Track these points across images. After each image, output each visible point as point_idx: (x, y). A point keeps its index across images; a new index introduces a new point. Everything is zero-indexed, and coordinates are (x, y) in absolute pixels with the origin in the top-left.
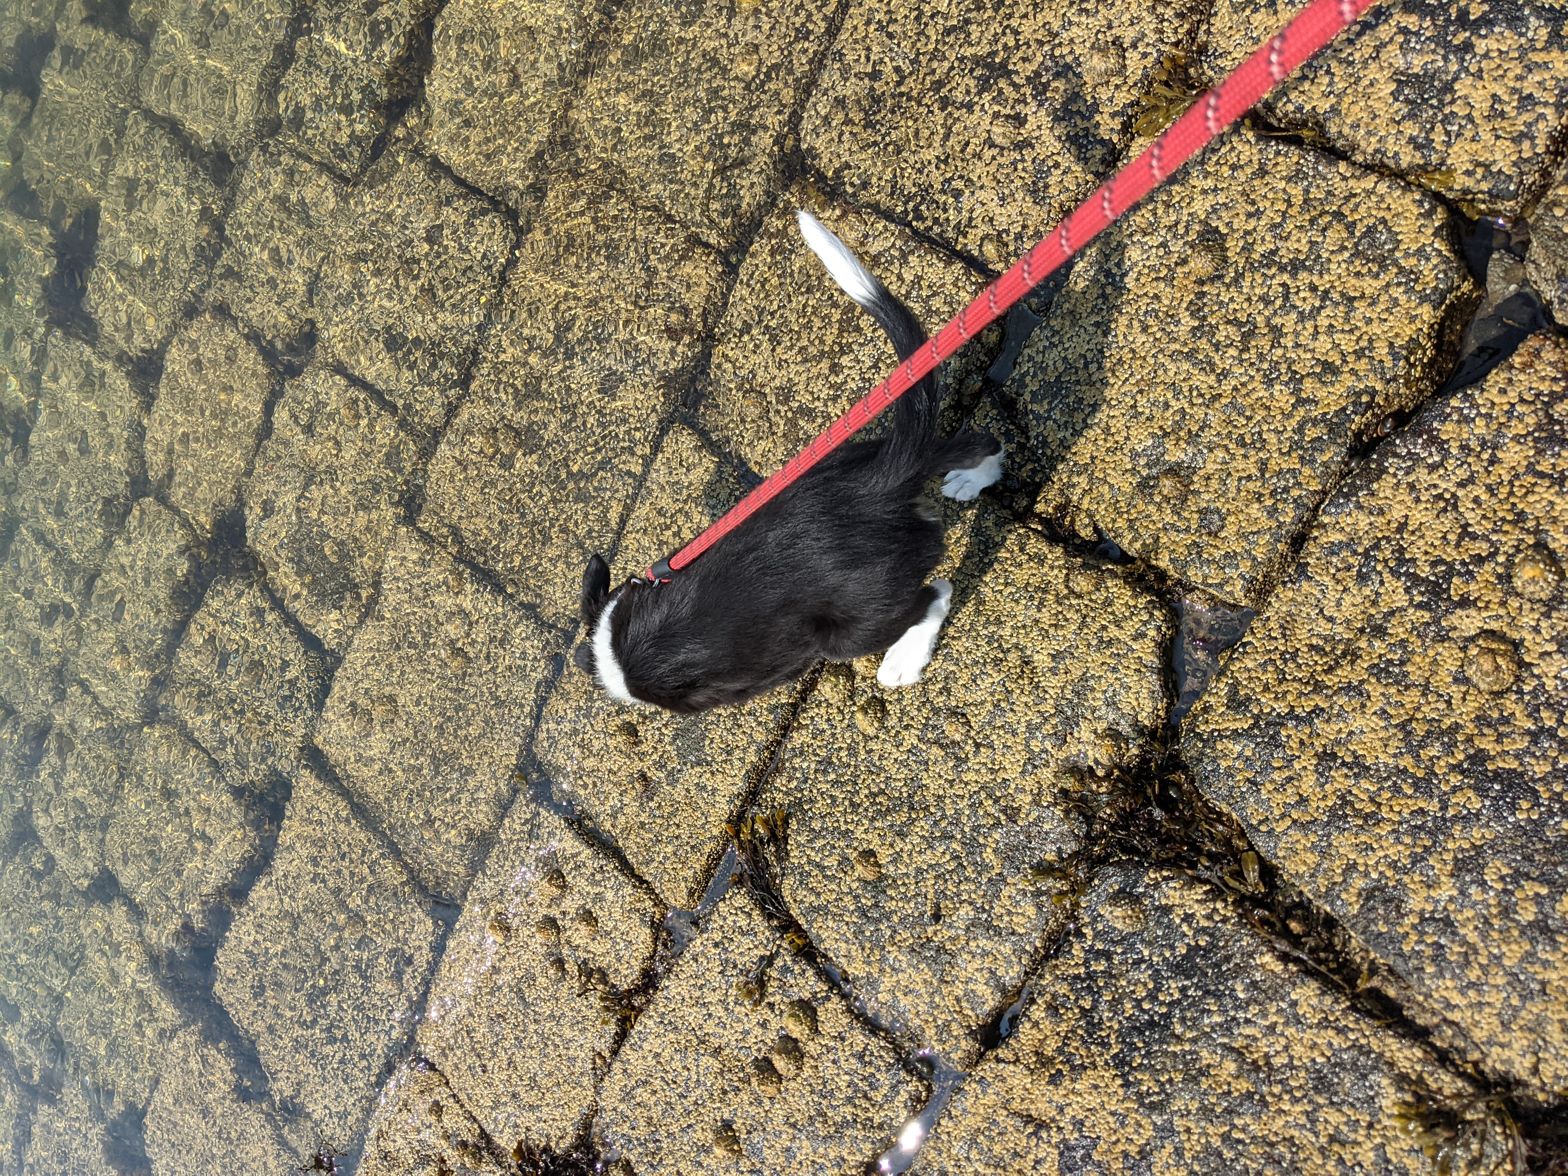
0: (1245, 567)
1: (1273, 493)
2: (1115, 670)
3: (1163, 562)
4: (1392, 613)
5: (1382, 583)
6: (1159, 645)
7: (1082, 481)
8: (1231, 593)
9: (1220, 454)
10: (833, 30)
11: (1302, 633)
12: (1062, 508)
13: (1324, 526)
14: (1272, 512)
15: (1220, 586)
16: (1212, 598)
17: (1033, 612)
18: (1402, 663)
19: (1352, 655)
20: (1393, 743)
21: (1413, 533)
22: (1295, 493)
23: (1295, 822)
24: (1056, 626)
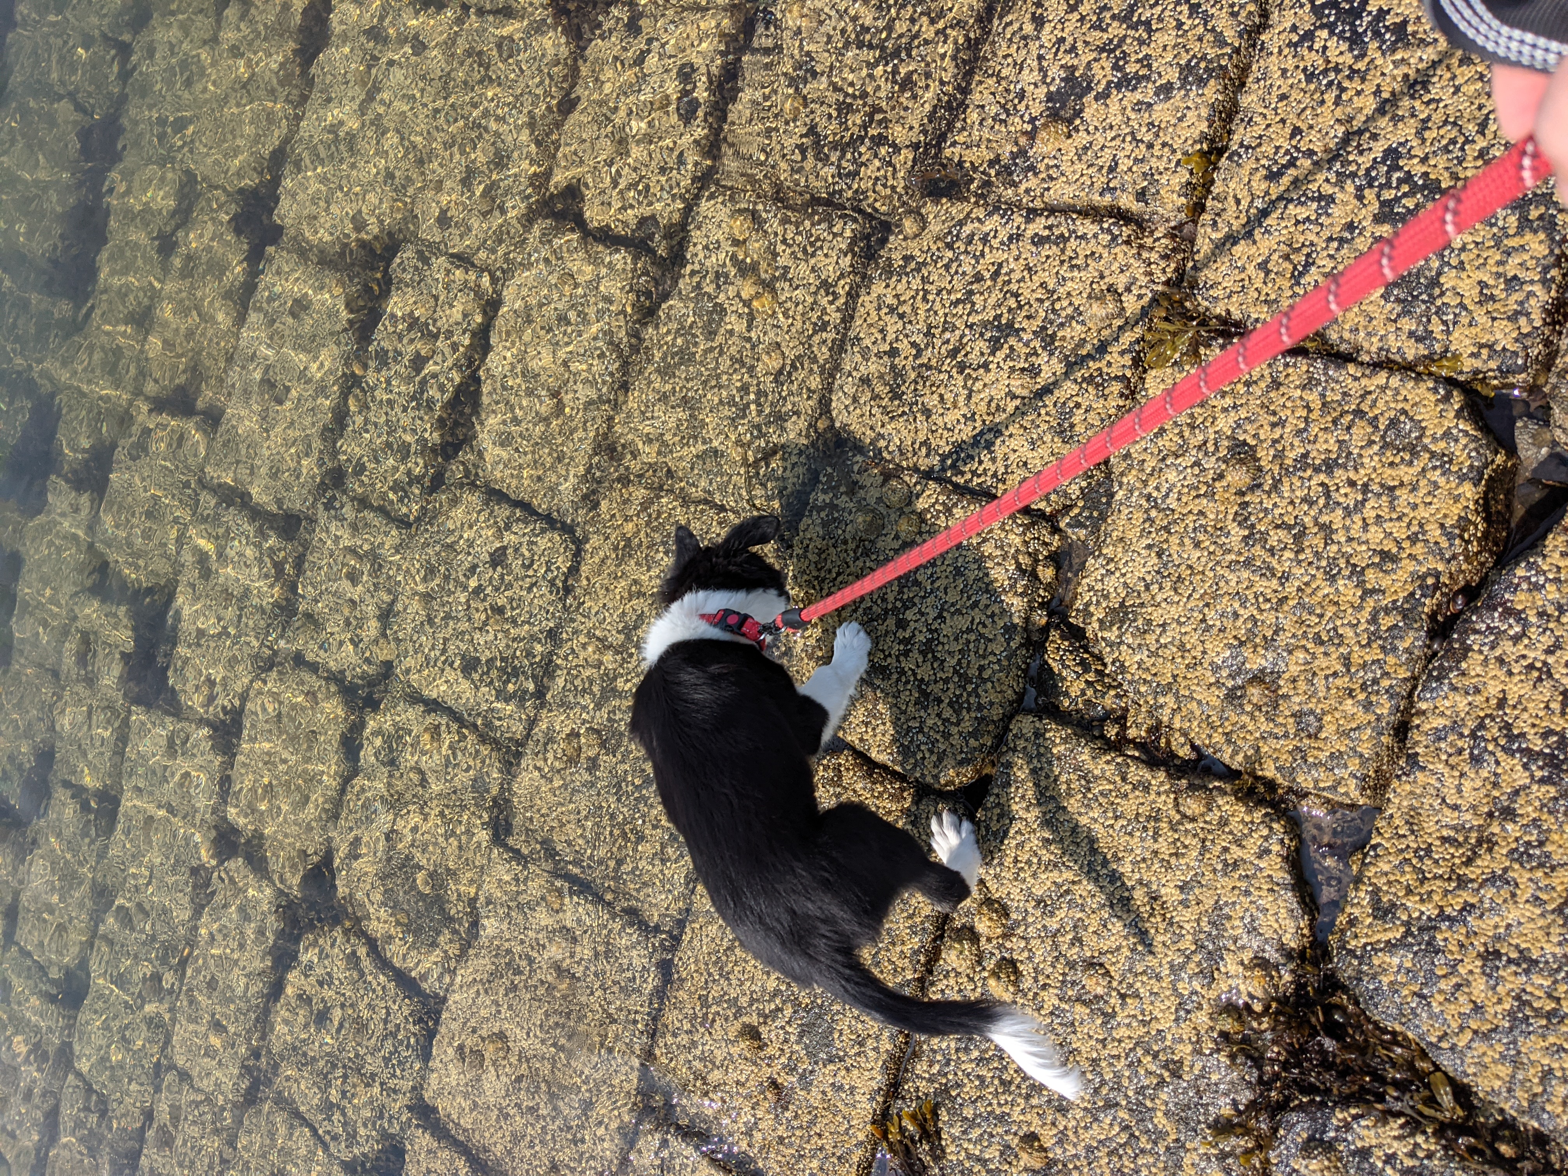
0: (1354, 765)
1: (1364, 687)
2: (1247, 893)
3: (1269, 771)
4: (1516, 793)
5: (1497, 763)
6: (1286, 859)
7: (1169, 701)
8: (1346, 794)
9: (1301, 655)
11: (1430, 826)
12: (1155, 729)
13: (1424, 713)
14: (1368, 706)
15: (1334, 788)
16: (1328, 801)
17: (1149, 842)
18: (1541, 844)
19: (1488, 843)
20: (1555, 930)
21: (1514, 707)
22: (1385, 683)
23: (1475, 1032)
24: (1176, 855)
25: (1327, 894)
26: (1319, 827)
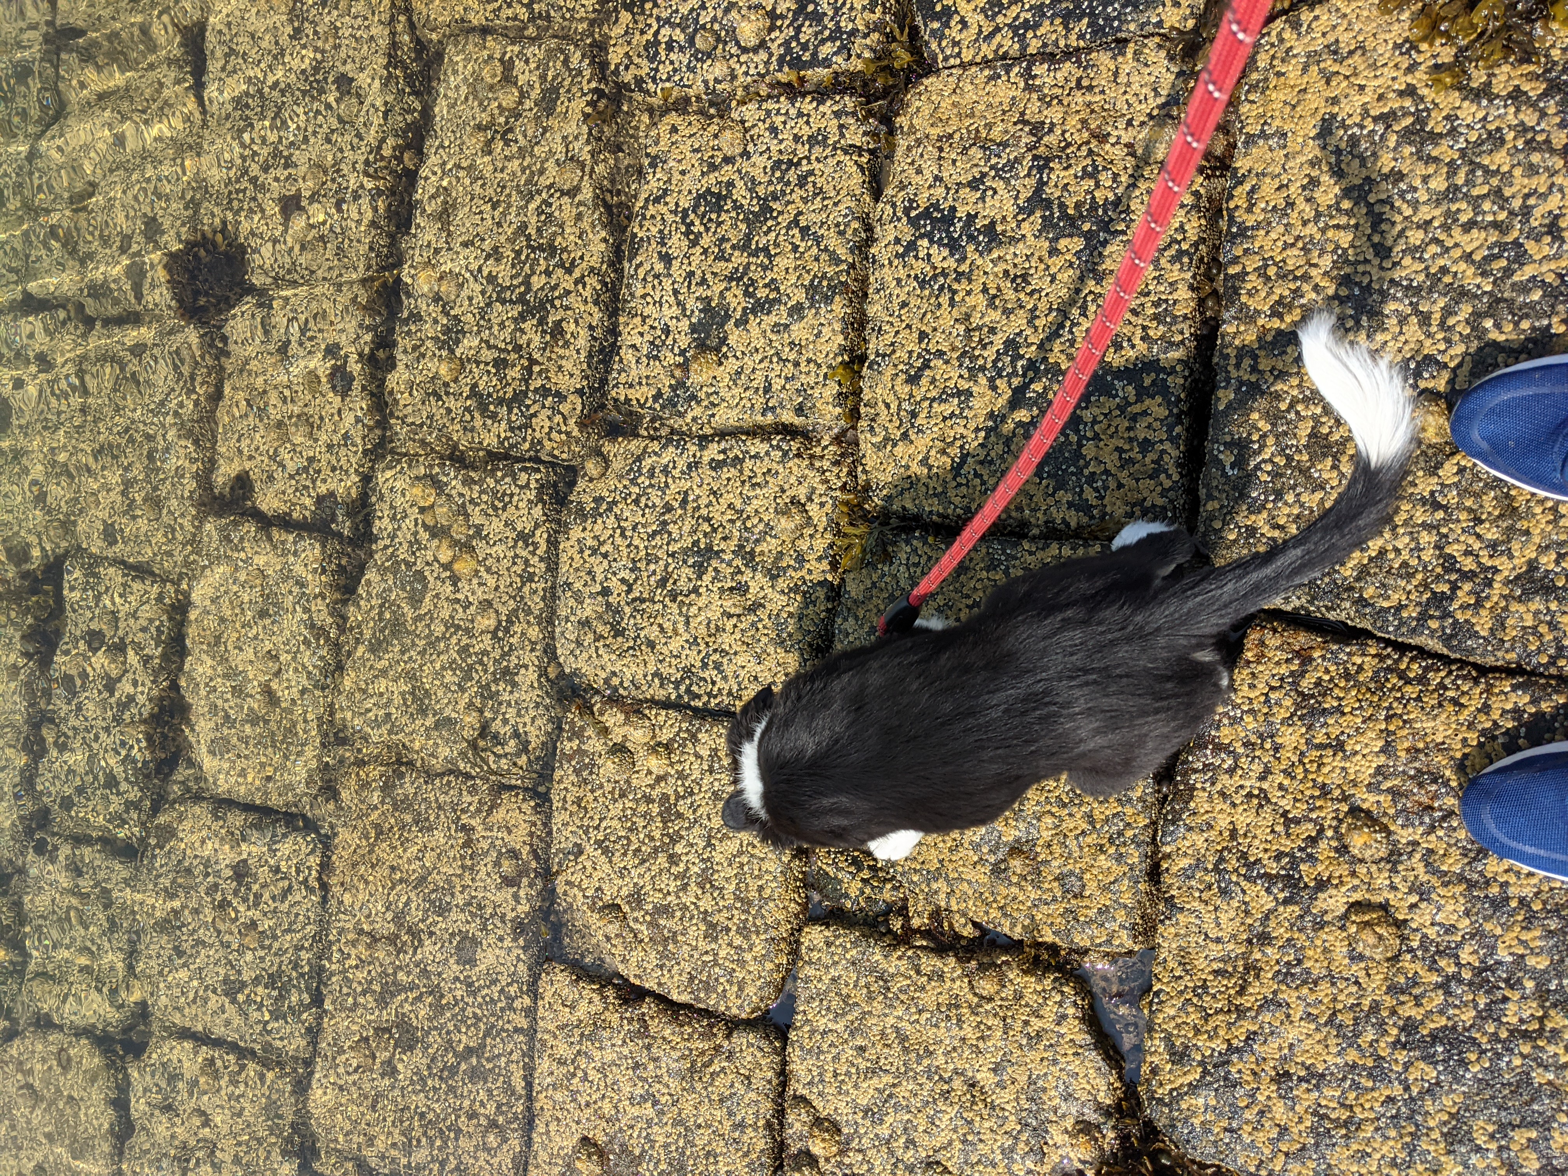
0: (1121, 916)
1: (1111, 841)
2: (1055, 1062)
3: (1048, 937)
4: (1267, 917)
5: (1244, 892)
6: (1082, 1020)
7: (940, 885)
8: (1121, 945)
9: (1048, 820)
10: (552, 566)
11: (1201, 963)
12: (936, 914)
13: (1168, 856)
14: (1119, 858)
15: (1109, 942)
16: (1107, 954)
17: (955, 1031)
18: (1300, 962)
19: (1254, 969)
20: (1332, 1041)
21: (1245, 835)
22: (1129, 833)
23: (1287, 1154)
24: (982, 1038)
25: (1128, 1041)
26: (1105, 979)
